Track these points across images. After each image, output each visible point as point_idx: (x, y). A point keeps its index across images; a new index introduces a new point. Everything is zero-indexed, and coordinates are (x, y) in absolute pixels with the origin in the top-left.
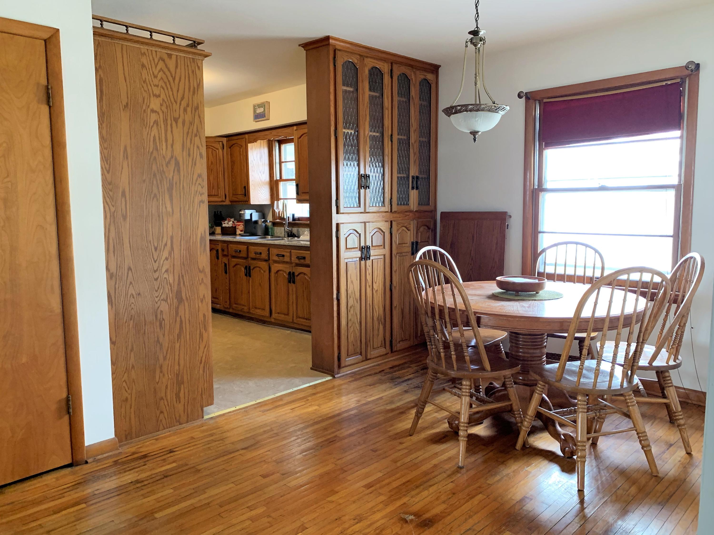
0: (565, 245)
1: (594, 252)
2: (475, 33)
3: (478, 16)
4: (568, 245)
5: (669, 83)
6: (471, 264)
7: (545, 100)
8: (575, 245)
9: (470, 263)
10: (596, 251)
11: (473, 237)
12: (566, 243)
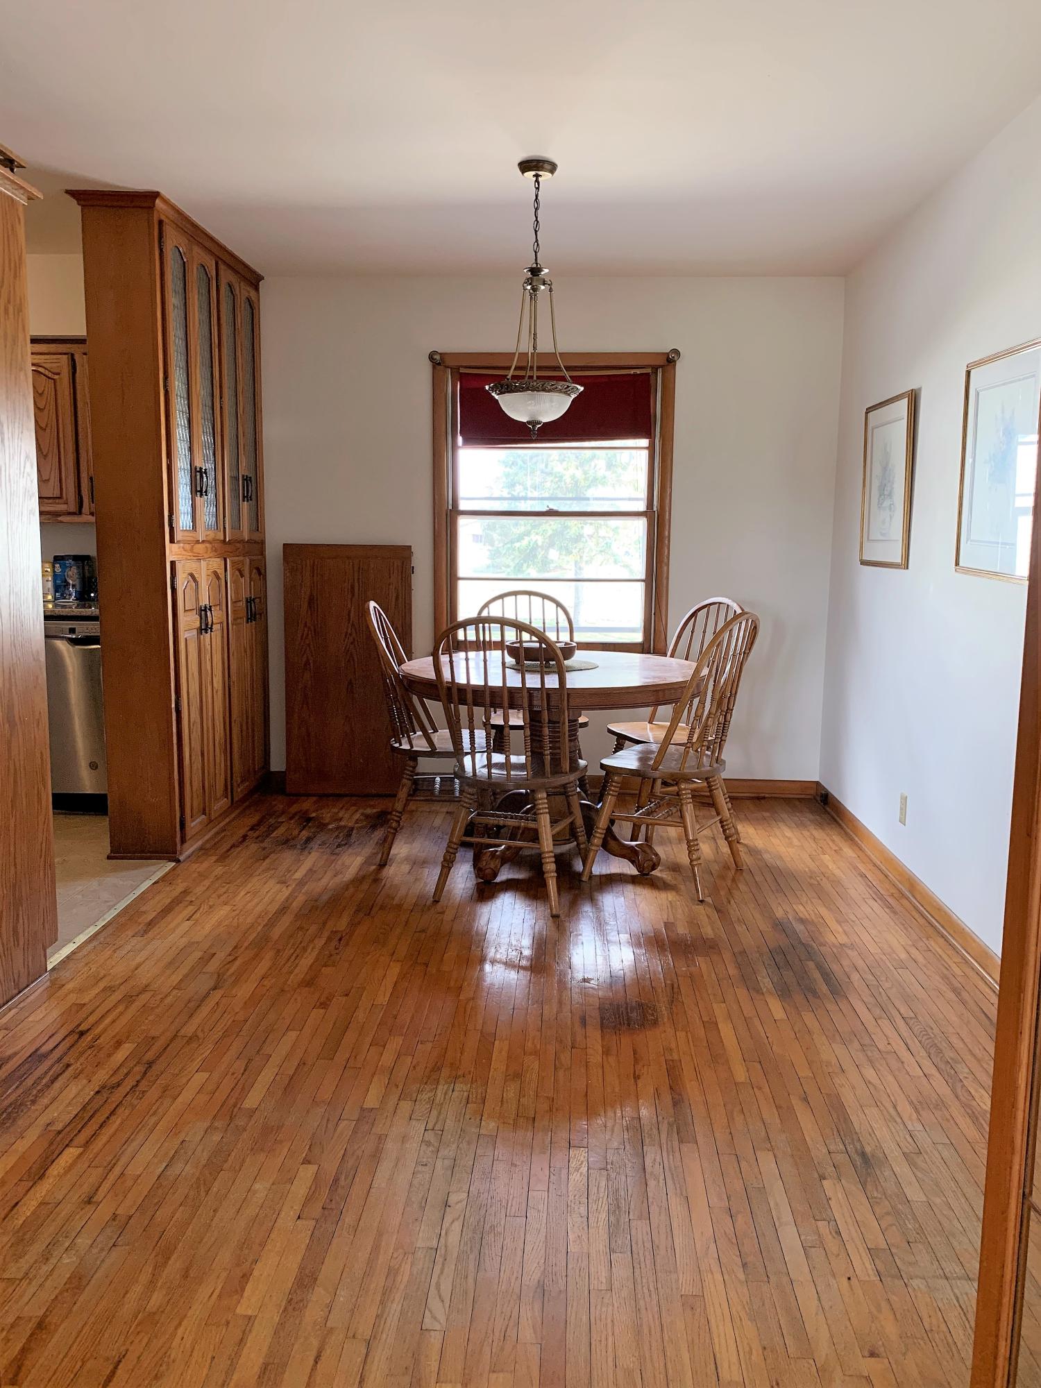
0: (514, 597)
1: (555, 605)
2: (535, 271)
3: (538, 245)
4: (518, 597)
5: (638, 372)
6: (350, 635)
7: (462, 371)
8: (528, 596)
9: (349, 631)
10: (558, 604)
11: (353, 587)
12: (515, 593)
